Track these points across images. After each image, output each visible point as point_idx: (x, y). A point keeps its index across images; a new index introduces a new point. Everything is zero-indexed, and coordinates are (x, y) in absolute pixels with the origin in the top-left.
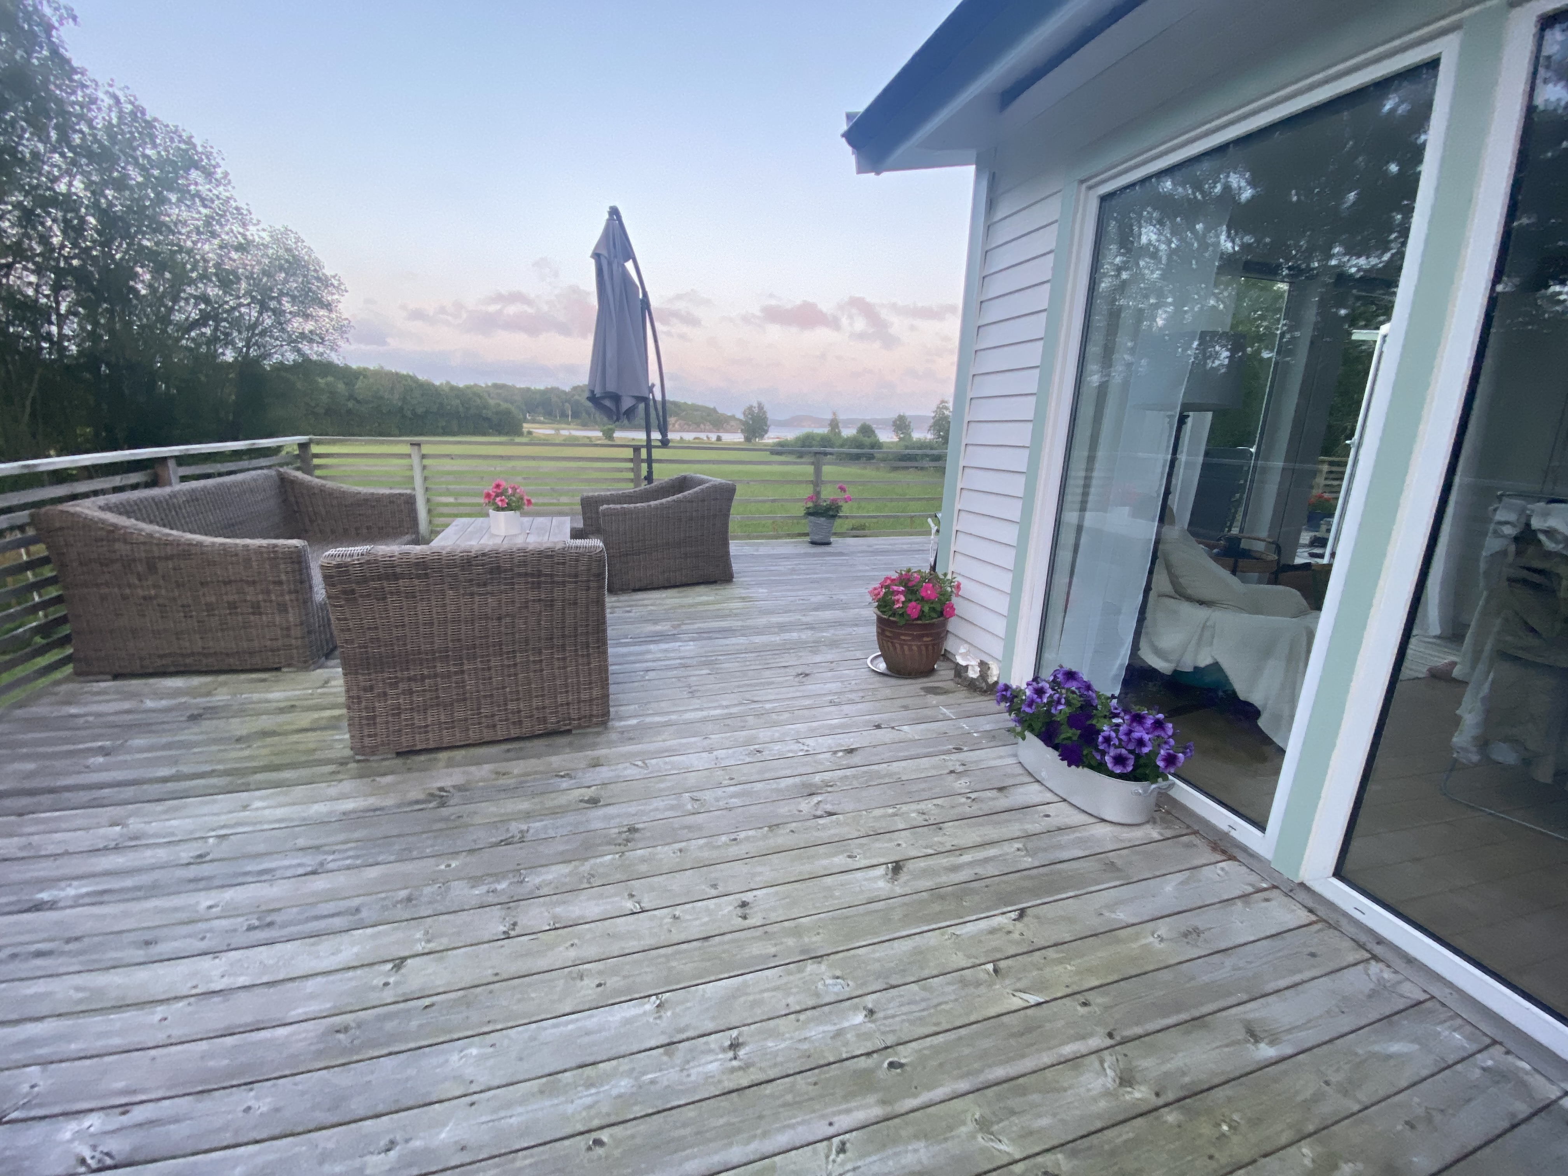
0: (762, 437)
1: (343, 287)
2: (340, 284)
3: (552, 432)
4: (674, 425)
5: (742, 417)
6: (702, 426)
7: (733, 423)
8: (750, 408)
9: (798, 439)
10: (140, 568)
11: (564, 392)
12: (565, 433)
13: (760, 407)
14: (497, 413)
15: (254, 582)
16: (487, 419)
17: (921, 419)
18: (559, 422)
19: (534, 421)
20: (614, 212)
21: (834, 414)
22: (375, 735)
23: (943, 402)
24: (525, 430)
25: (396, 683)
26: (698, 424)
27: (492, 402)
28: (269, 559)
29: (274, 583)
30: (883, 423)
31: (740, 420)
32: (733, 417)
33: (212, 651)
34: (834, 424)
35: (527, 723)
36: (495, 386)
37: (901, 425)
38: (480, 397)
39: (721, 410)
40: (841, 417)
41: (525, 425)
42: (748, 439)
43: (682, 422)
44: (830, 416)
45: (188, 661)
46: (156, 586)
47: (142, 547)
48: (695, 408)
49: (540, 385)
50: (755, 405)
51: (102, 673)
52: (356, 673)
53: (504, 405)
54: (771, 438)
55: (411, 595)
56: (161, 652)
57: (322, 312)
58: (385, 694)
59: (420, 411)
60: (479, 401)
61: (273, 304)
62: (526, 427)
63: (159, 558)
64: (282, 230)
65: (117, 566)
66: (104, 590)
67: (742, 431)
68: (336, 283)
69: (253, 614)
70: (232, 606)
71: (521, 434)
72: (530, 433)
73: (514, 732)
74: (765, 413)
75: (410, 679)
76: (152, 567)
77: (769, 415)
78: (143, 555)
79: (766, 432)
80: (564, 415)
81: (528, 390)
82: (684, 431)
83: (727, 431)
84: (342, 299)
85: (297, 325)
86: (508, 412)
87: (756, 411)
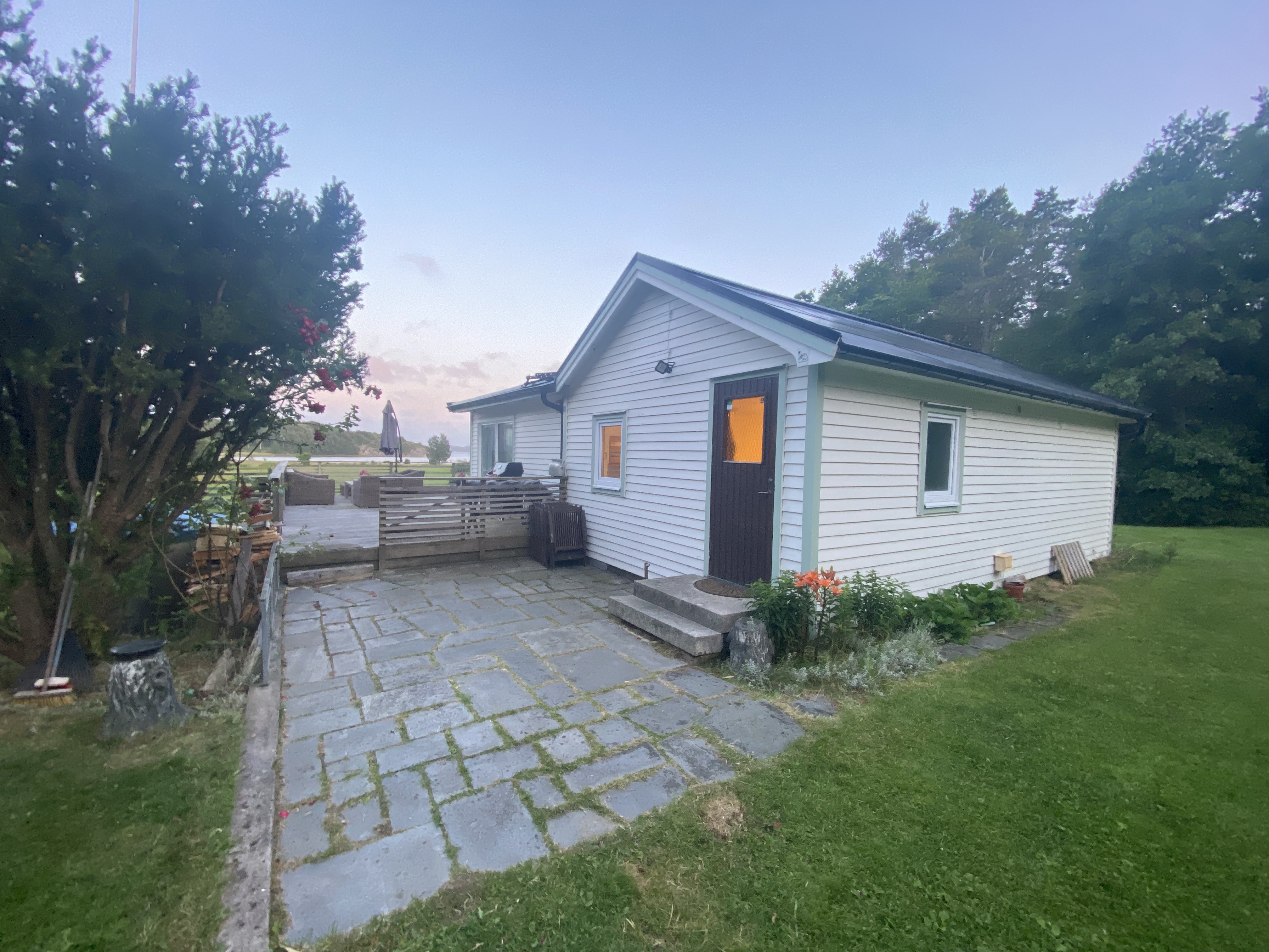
0: (445, 460)
4: (364, 451)
5: (427, 445)
7: (419, 449)
8: (435, 438)
13: (444, 438)
31: (426, 447)
32: (419, 445)
39: (408, 440)
42: (433, 462)
43: (370, 448)
50: (439, 436)
67: (428, 456)
74: (447, 442)
79: (449, 456)
82: (373, 456)
83: (414, 455)
87: (440, 440)
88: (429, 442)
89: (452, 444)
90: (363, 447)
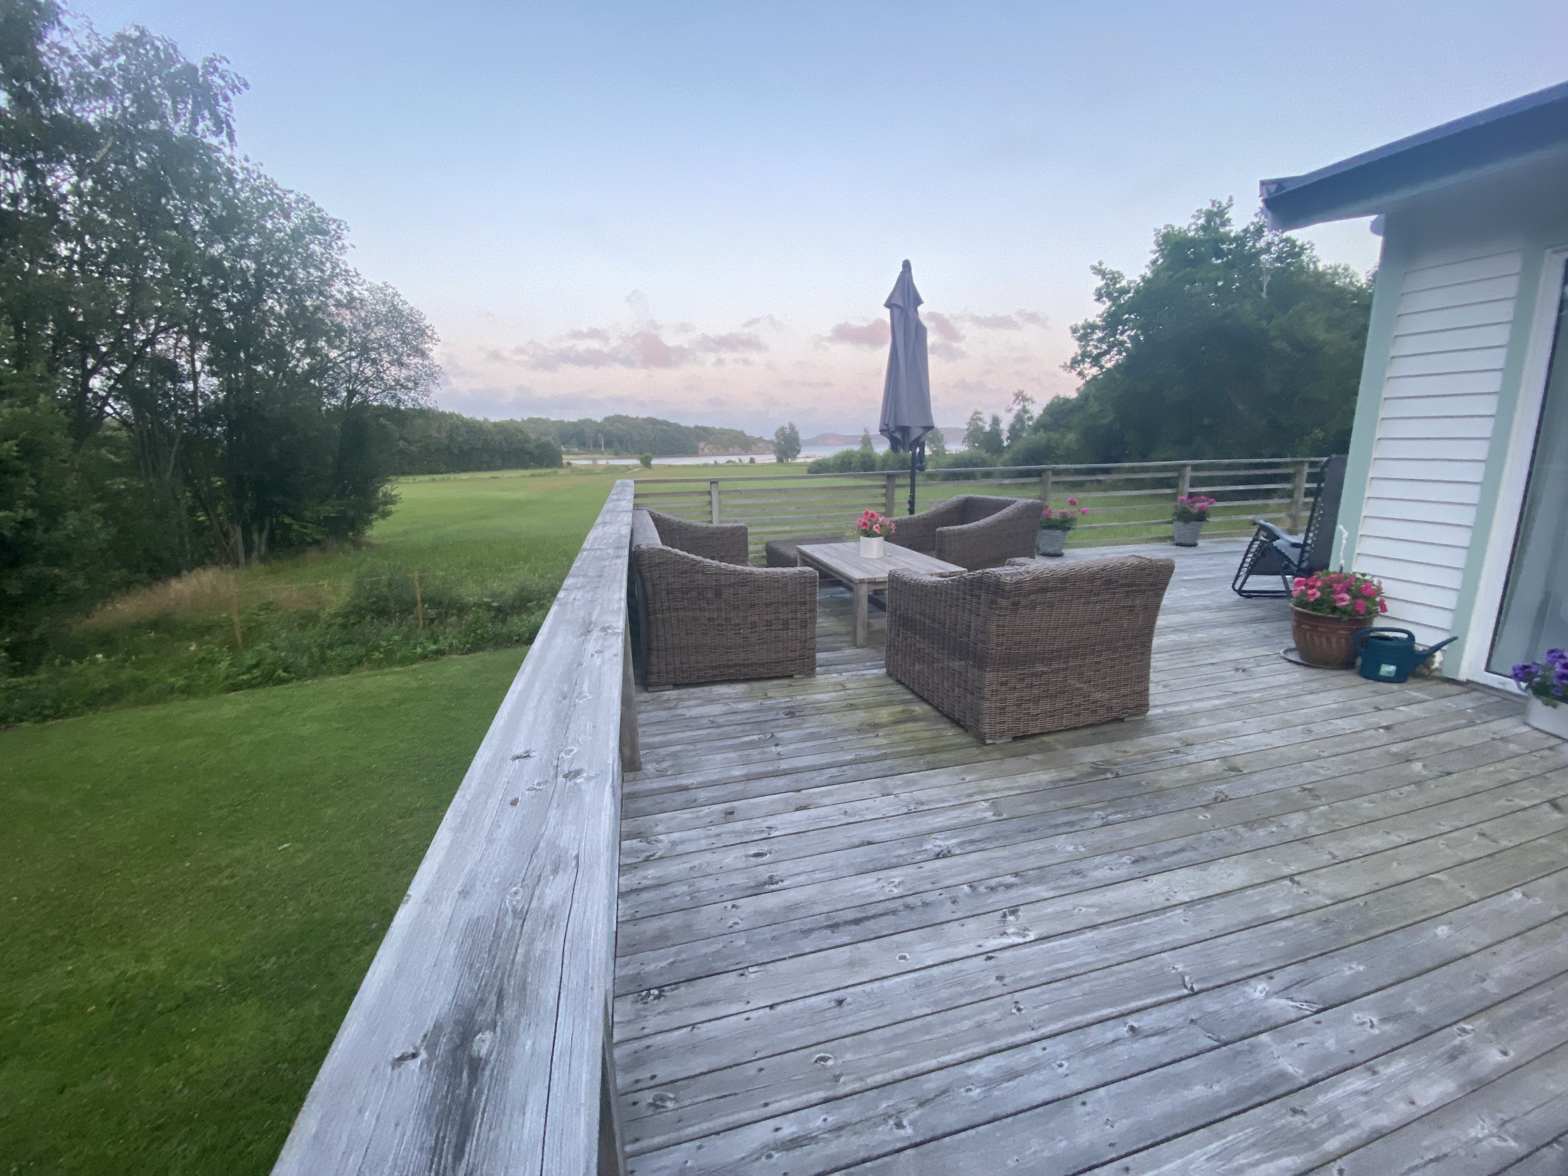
0: (795, 457)
1: (435, 336)
2: (434, 333)
3: (590, 462)
4: (704, 450)
5: (772, 439)
6: (733, 449)
7: (763, 444)
8: (782, 429)
9: (836, 457)
10: (710, 594)
11: (596, 423)
12: (602, 462)
13: (792, 427)
14: (539, 446)
15: (787, 604)
16: (528, 453)
17: (954, 431)
18: (592, 453)
19: (568, 453)
20: (907, 265)
21: (866, 430)
22: (1004, 722)
23: (976, 413)
24: (565, 462)
25: (1023, 679)
26: (726, 448)
27: (533, 436)
28: (801, 584)
29: (801, 603)
31: (771, 442)
32: (761, 439)
33: (733, 663)
34: (866, 441)
35: (1101, 711)
36: (531, 420)
37: (933, 437)
38: (521, 431)
39: (748, 433)
40: (872, 433)
41: (564, 457)
42: (780, 460)
43: (710, 446)
44: (862, 434)
45: (731, 671)
46: (719, 610)
47: (714, 577)
48: (723, 432)
49: (572, 417)
50: (787, 426)
51: (668, 684)
52: (998, 671)
53: (544, 439)
54: (806, 456)
55: (1051, 605)
56: (714, 664)
57: (418, 360)
58: (1015, 688)
59: (466, 448)
60: (520, 436)
61: (373, 355)
62: (566, 459)
63: (725, 586)
64: (381, 285)
65: (694, 594)
66: (681, 614)
67: (775, 452)
68: (429, 333)
69: (783, 629)
70: (769, 623)
71: (561, 466)
72: (569, 464)
73: (1091, 720)
74: (796, 433)
75: (1033, 675)
76: (718, 594)
78: (714, 583)
79: (799, 452)
80: (597, 445)
81: (562, 422)
83: (757, 453)
84: (435, 348)
85: (393, 373)
86: (547, 445)
87: (788, 431)
88: (775, 435)
89: (801, 435)
90: (703, 445)
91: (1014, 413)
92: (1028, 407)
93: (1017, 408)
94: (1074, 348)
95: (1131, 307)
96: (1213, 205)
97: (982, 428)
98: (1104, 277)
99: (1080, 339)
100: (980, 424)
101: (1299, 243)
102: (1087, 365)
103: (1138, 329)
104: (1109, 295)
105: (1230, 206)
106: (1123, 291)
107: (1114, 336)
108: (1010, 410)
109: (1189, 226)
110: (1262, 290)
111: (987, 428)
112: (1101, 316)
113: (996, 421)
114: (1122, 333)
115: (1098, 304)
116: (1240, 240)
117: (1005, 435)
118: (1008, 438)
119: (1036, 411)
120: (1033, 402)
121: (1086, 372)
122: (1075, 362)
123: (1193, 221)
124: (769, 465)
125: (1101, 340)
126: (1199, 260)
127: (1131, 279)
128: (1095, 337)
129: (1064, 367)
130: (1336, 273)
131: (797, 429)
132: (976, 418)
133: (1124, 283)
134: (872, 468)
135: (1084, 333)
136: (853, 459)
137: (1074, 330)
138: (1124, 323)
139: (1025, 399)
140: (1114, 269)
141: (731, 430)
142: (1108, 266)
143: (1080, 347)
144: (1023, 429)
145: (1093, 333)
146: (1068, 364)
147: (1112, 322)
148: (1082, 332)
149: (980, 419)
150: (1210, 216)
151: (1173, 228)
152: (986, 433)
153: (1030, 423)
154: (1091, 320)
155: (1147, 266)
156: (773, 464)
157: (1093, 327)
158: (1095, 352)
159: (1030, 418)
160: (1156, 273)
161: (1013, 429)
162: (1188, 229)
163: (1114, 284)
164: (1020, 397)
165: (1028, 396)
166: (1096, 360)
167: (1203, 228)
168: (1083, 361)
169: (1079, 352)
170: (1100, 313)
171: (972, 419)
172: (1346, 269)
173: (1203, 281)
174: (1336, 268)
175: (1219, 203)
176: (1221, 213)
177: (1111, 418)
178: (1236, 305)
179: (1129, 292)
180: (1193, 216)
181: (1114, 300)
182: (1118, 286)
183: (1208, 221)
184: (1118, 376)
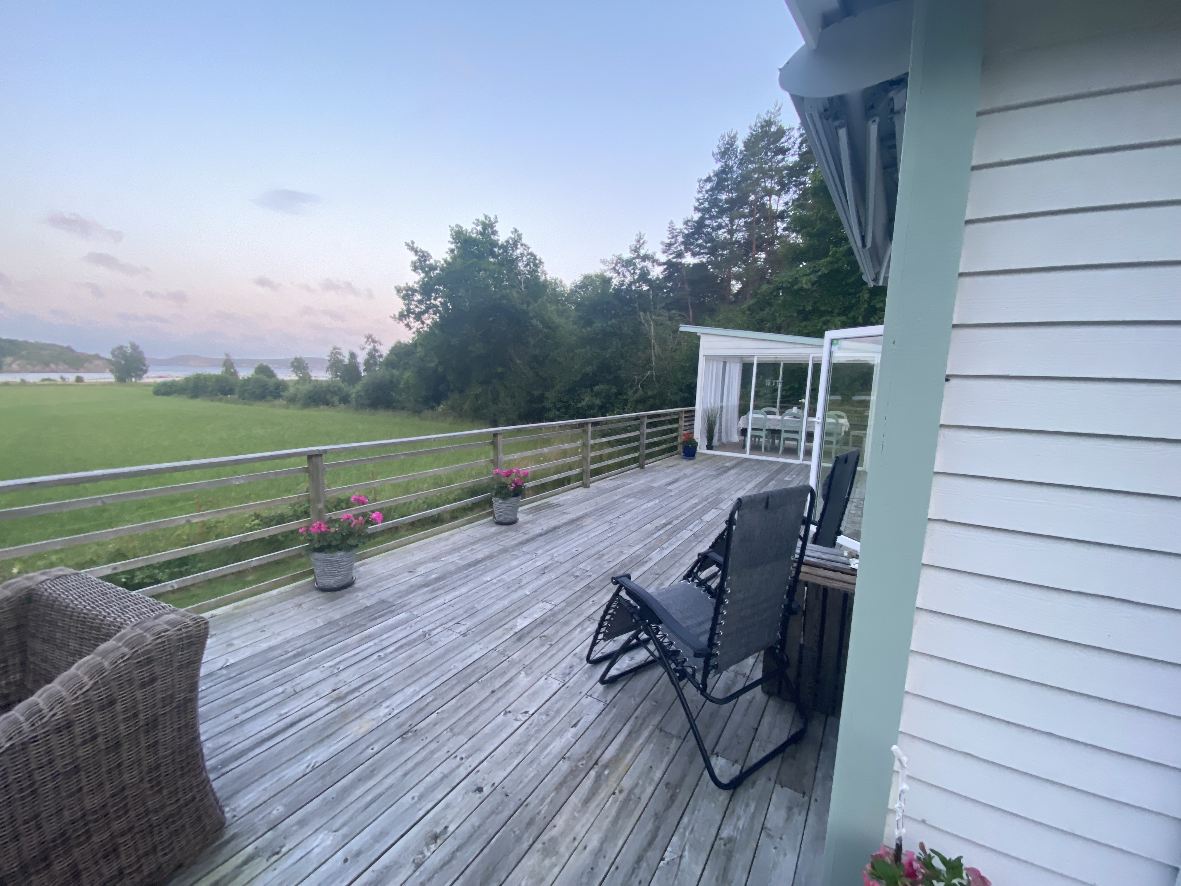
0: (140, 377)
4: (10, 365)
5: (109, 356)
6: (53, 366)
7: (97, 362)
8: (121, 348)
9: (187, 380)
13: (134, 347)
17: (317, 361)
21: (227, 355)
23: (335, 348)
26: (46, 364)
30: (281, 363)
31: (108, 360)
32: (97, 357)
34: (228, 364)
37: (299, 365)
40: (234, 357)
42: (121, 379)
44: (223, 357)
48: (41, 347)
50: (127, 345)
67: (111, 371)
74: (140, 353)
77: (147, 355)
79: (145, 372)
82: (24, 372)
83: (88, 371)
87: (129, 351)
88: (113, 353)
89: (148, 355)
90: (9, 360)
91: (367, 351)
92: (377, 348)
93: (369, 347)
94: (400, 305)
95: (439, 280)
96: (486, 219)
97: (342, 361)
98: (416, 255)
99: (404, 298)
100: (340, 357)
101: (538, 257)
102: (411, 319)
103: (446, 297)
104: (422, 269)
105: (496, 222)
106: (433, 268)
107: (430, 300)
108: (363, 349)
109: (472, 229)
110: (521, 284)
111: (346, 361)
112: (418, 283)
113: (353, 356)
114: (435, 299)
115: (413, 273)
116: (504, 247)
117: (362, 368)
118: (365, 370)
119: (385, 350)
120: (381, 344)
121: (412, 325)
122: (402, 316)
123: (474, 226)
124: (104, 384)
125: (420, 302)
126: (481, 256)
127: (437, 259)
128: (415, 298)
129: (394, 317)
130: (556, 284)
131: (141, 349)
132: (335, 353)
133: (432, 261)
134: (231, 391)
135: (407, 294)
136: (209, 383)
137: (399, 290)
138: (437, 291)
139: (374, 341)
140: (424, 249)
141: (54, 345)
142: (420, 245)
143: (406, 305)
144: (375, 364)
145: (413, 295)
146: (397, 316)
147: (427, 289)
148: (404, 292)
149: (340, 354)
150: (485, 226)
151: (462, 228)
152: (346, 365)
153: (381, 360)
154: (411, 284)
155: (447, 252)
156: (111, 384)
157: (414, 291)
158: (417, 310)
159: (381, 356)
160: (454, 258)
161: (367, 363)
162: (472, 232)
163: (425, 261)
164: (370, 338)
165: (377, 339)
166: (418, 317)
167: (481, 234)
168: (408, 316)
169: (405, 308)
170: (417, 280)
171: (332, 353)
172: (561, 282)
173: (485, 270)
174: (556, 279)
175: (489, 218)
176: (491, 225)
177: (436, 363)
178: (508, 291)
179: (436, 269)
180: (474, 223)
181: (427, 273)
182: (428, 262)
183: (484, 228)
184: (437, 331)
